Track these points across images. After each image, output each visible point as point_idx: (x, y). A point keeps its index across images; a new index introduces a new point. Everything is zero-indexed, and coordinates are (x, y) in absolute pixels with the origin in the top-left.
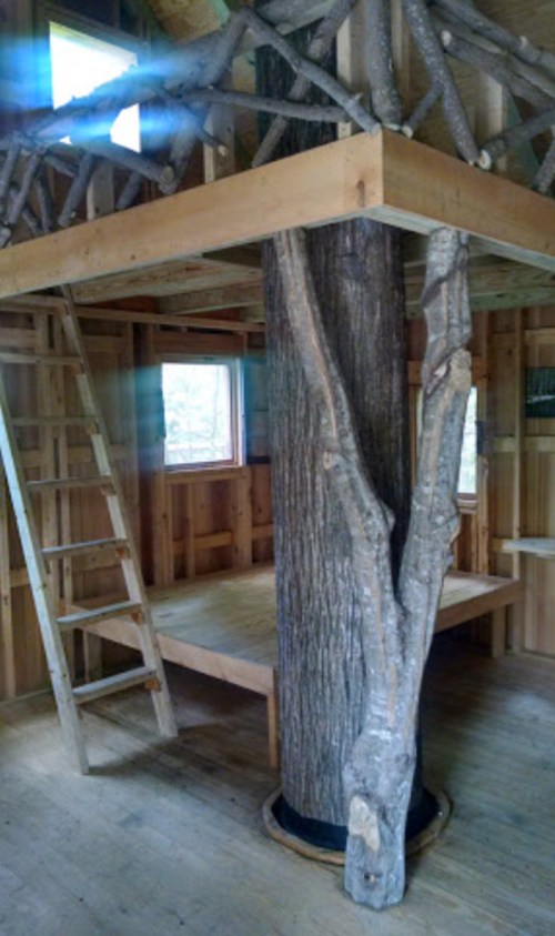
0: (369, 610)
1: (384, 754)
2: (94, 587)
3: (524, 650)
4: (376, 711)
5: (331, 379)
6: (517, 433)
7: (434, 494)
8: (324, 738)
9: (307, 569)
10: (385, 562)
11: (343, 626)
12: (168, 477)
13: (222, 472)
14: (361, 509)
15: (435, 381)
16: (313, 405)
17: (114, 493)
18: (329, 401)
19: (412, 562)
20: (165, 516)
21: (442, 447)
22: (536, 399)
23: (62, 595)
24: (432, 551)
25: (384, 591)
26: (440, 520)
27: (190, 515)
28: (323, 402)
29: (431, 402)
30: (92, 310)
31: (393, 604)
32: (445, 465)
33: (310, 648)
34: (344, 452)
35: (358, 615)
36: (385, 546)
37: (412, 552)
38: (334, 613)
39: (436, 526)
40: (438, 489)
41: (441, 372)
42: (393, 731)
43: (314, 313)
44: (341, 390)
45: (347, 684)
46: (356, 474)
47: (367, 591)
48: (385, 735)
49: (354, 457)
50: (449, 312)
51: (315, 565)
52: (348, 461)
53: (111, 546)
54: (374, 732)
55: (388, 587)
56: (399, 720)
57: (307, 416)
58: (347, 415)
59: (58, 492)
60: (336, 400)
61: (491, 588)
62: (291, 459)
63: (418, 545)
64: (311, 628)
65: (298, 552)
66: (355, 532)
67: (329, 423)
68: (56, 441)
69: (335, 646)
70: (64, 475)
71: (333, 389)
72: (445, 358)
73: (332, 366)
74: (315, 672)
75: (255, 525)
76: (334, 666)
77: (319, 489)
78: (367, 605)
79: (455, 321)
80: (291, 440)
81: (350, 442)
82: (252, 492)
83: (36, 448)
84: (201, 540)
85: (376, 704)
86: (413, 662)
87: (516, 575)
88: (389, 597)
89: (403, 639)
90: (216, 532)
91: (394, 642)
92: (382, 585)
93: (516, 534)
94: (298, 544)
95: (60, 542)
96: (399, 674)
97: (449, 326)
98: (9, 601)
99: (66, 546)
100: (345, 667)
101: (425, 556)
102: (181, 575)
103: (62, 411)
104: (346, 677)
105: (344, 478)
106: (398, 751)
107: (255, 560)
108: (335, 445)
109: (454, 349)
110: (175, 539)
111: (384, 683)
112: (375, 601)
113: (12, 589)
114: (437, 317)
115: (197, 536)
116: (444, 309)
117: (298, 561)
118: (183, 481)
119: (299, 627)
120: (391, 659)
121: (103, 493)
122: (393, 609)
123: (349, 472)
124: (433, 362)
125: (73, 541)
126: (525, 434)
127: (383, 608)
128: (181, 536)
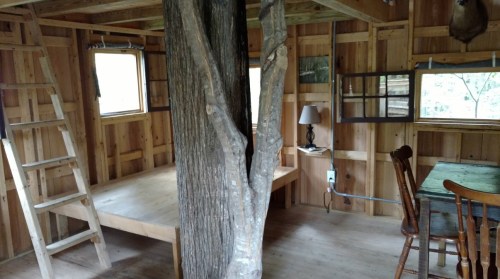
0: (235, 193)
1: (245, 272)
2: (61, 188)
3: (300, 203)
4: (240, 248)
5: (210, 62)
6: (295, 91)
7: (269, 127)
8: (209, 265)
9: (196, 171)
10: (244, 166)
11: (218, 202)
12: (102, 121)
13: (134, 116)
14: (229, 137)
15: (268, 63)
16: (196, 77)
17: (67, 130)
18: (209, 74)
19: (257, 164)
20: (102, 143)
21: (273, 100)
22: (304, 74)
23: (40, 194)
24: (268, 158)
25: (243, 182)
26: (272, 141)
27: (117, 142)
28: (205, 75)
29: (266, 74)
30: (49, 21)
31: (248, 189)
32: (274, 111)
33: (200, 216)
34: (219, 105)
35: (226, 195)
36: (243, 157)
37: (257, 159)
38: (213, 195)
39: (270, 144)
40: (271, 124)
41: (272, 57)
42: (250, 258)
43: (198, 22)
44: (215, 68)
45: (221, 234)
46: (226, 117)
47: (234, 183)
48: (245, 261)
49: (224, 107)
50: (275, 23)
51: (201, 168)
52: (221, 110)
53: (67, 162)
54: (239, 260)
55: (246, 180)
56: (253, 252)
57: (193, 84)
58: (219, 83)
59: (33, 130)
60: (213, 74)
61: (285, 173)
62: (185, 109)
63: (260, 155)
64: (200, 205)
65: (191, 162)
66: (226, 150)
67: (209, 87)
68: (30, 101)
69: (214, 214)
70: (36, 120)
71: (211, 67)
72: (274, 50)
73: (210, 54)
74: (202, 230)
75: (155, 146)
76: (214, 225)
77: (202, 126)
78: (233, 190)
79: (278, 28)
80: (184, 98)
81: (222, 98)
82: (152, 127)
83: (18, 105)
84: (123, 156)
85: (240, 244)
86: (259, 220)
87: (296, 166)
88: (246, 185)
89: (254, 207)
90: (132, 151)
91: (249, 210)
92: (242, 179)
93: (295, 144)
94: (190, 158)
95: (37, 160)
96: (252, 227)
97: (275, 31)
98: (6, 199)
99: (41, 161)
100: (220, 225)
101: (265, 161)
102: (113, 176)
103: (33, 81)
104: (221, 230)
105: (219, 119)
106: (253, 269)
107: (156, 166)
108: (213, 100)
109: (278, 45)
110: (109, 156)
111: (244, 232)
112: (238, 188)
113: (8, 192)
114: (269, 26)
115: (121, 154)
116: (272, 22)
117: (191, 168)
118: (112, 122)
119: (193, 205)
120: (248, 220)
121: (60, 129)
122: (248, 192)
123: (222, 116)
124: (267, 52)
125: (45, 159)
126: (300, 92)
127: (243, 191)
128: (112, 155)
